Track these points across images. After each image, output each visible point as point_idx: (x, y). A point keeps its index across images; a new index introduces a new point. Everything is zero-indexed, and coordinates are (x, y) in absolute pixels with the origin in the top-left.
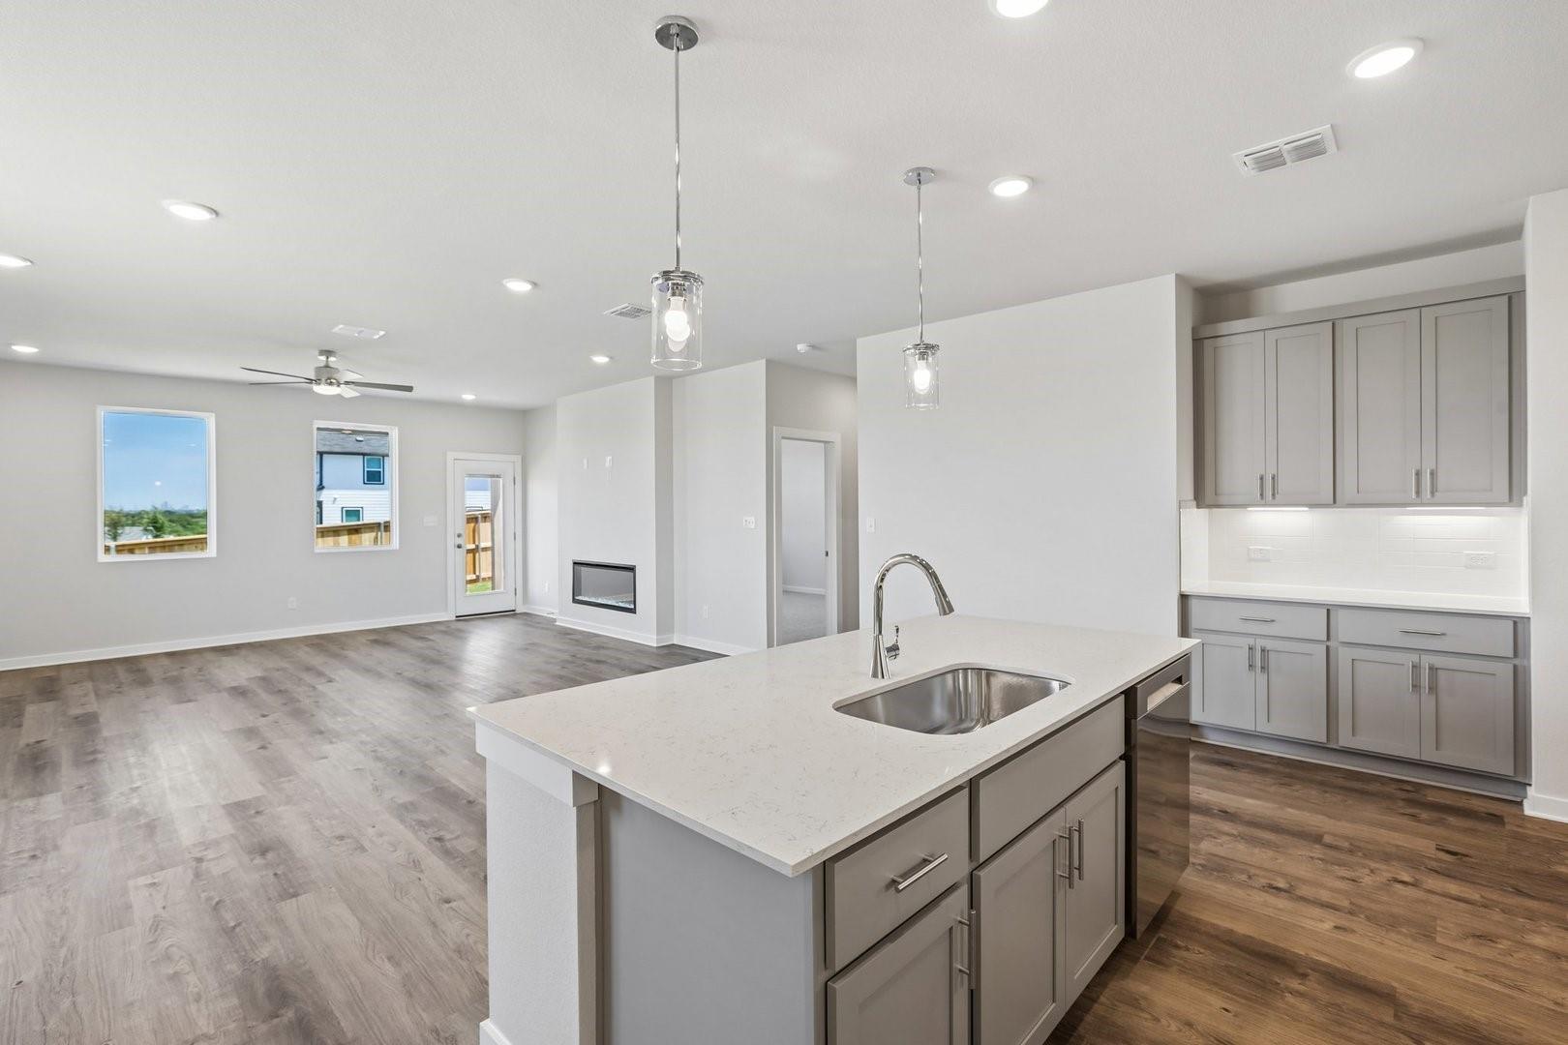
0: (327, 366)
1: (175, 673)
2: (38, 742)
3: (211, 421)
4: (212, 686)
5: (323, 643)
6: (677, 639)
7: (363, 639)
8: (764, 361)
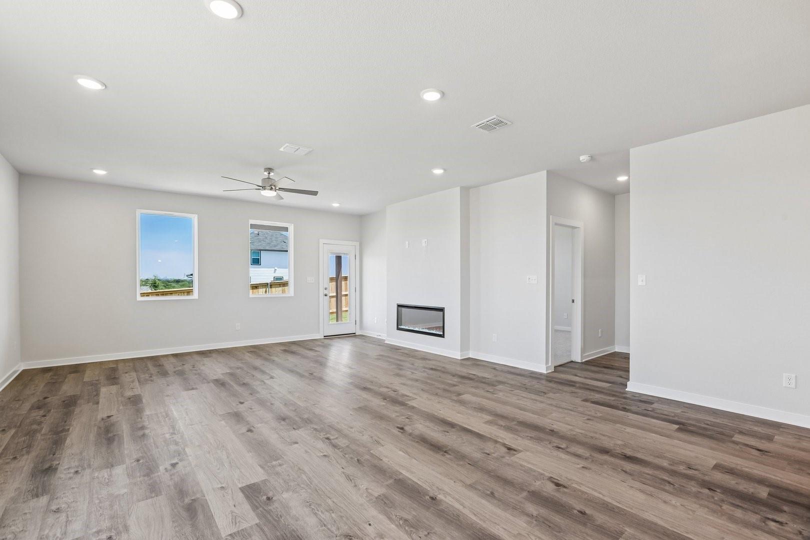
0: (269, 178)
1: (180, 368)
2: (109, 417)
3: (195, 218)
4: (204, 379)
5: (256, 350)
6: (471, 355)
7: (279, 349)
8: (545, 172)
